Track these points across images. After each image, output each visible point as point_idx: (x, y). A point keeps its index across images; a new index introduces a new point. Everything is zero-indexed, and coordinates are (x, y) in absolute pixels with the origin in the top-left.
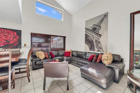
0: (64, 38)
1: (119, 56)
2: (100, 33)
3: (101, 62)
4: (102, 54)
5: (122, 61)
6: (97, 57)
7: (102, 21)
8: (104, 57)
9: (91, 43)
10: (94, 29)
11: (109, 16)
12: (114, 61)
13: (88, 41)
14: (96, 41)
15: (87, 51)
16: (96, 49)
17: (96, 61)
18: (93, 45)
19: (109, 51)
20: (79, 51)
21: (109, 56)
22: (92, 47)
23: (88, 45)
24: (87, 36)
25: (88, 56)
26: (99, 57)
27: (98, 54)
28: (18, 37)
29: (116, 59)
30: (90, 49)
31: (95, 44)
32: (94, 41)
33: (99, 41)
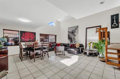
0: (56, 36)
1: (82, 44)
2: (75, 35)
3: (75, 47)
4: (76, 44)
5: (83, 46)
6: (74, 45)
7: (76, 29)
8: (76, 45)
9: (71, 39)
10: (73, 32)
11: (79, 27)
12: (80, 46)
13: (70, 38)
14: (73, 38)
15: (69, 43)
16: (73, 42)
17: (73, 47)
18: (72, 40)
19: (78, 43)
20: (64, 43)
21: (78, 44)
22: (71, 41)
23: (70, 40)
24: (69, 35)
25: (70, 45)
26: (75, 45)
27: (74, 44)
28: (34, 36)
29: (81, 46)
30: (71, 42)
31: (73, 39)
33: (74, 38)
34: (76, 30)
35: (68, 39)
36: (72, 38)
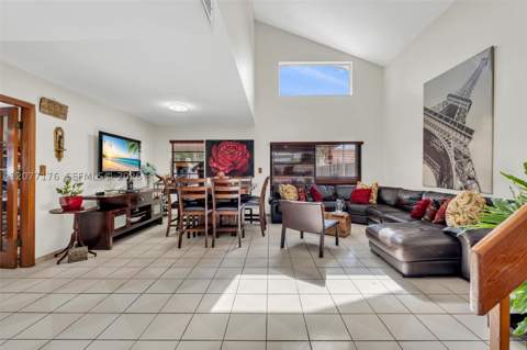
2: (469, 124)
3: (443, 220)
9: (440, 163)
13: (434, 154)
14: (457, 152)
16: (457, 182)
17: (433, 217)
18: (449, 168)
22: (444, 177)
23: (433, 167)
30: (439, 184)
31: (453, 163)
32: (451, 154)
33: (465, 152)
34: (476, 88)
35: (425, 158)
36: (445, 154)
